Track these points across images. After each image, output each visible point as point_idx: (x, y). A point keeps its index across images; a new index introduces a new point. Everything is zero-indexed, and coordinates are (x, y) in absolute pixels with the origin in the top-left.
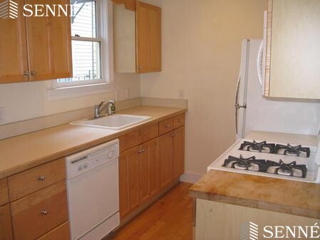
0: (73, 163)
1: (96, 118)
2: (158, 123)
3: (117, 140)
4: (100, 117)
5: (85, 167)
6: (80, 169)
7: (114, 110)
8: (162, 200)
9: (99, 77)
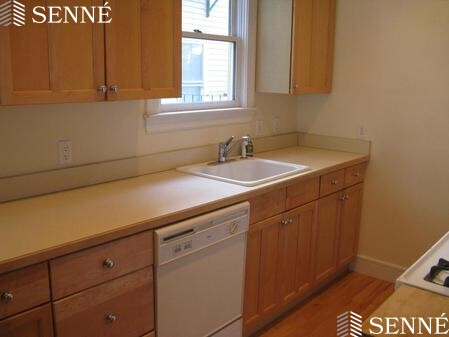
0: (166, 239)
1: (220, 162)
2: (319, 178)
3: (247, 204)
4: (226, 161)
5: (188, 246)
6: (178, 250)
7: (252, 150)
8: (316, 300)
9: (231, 99)
